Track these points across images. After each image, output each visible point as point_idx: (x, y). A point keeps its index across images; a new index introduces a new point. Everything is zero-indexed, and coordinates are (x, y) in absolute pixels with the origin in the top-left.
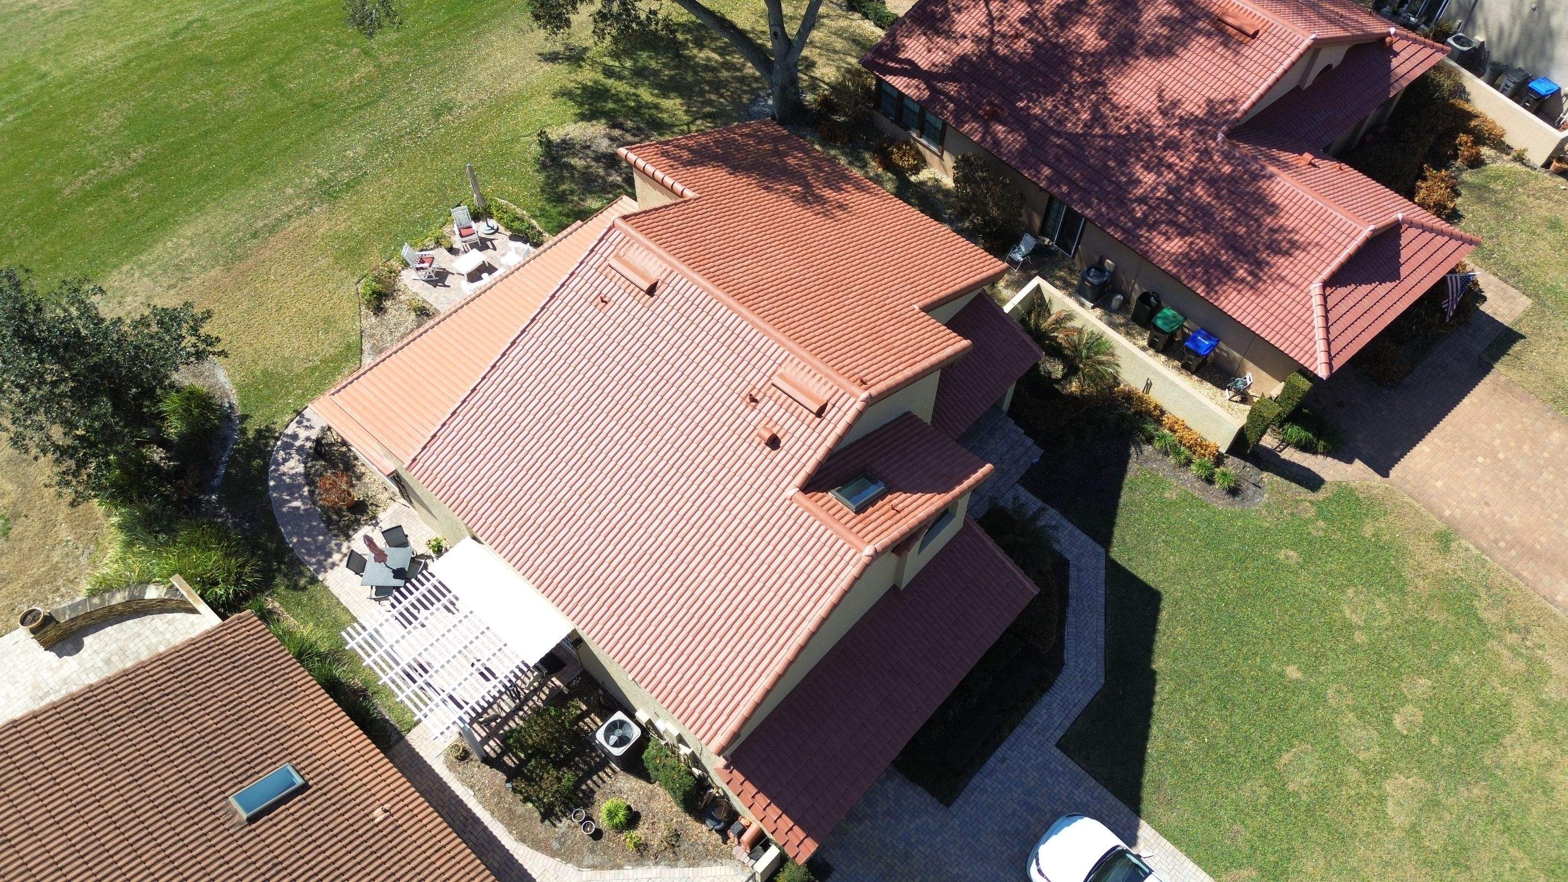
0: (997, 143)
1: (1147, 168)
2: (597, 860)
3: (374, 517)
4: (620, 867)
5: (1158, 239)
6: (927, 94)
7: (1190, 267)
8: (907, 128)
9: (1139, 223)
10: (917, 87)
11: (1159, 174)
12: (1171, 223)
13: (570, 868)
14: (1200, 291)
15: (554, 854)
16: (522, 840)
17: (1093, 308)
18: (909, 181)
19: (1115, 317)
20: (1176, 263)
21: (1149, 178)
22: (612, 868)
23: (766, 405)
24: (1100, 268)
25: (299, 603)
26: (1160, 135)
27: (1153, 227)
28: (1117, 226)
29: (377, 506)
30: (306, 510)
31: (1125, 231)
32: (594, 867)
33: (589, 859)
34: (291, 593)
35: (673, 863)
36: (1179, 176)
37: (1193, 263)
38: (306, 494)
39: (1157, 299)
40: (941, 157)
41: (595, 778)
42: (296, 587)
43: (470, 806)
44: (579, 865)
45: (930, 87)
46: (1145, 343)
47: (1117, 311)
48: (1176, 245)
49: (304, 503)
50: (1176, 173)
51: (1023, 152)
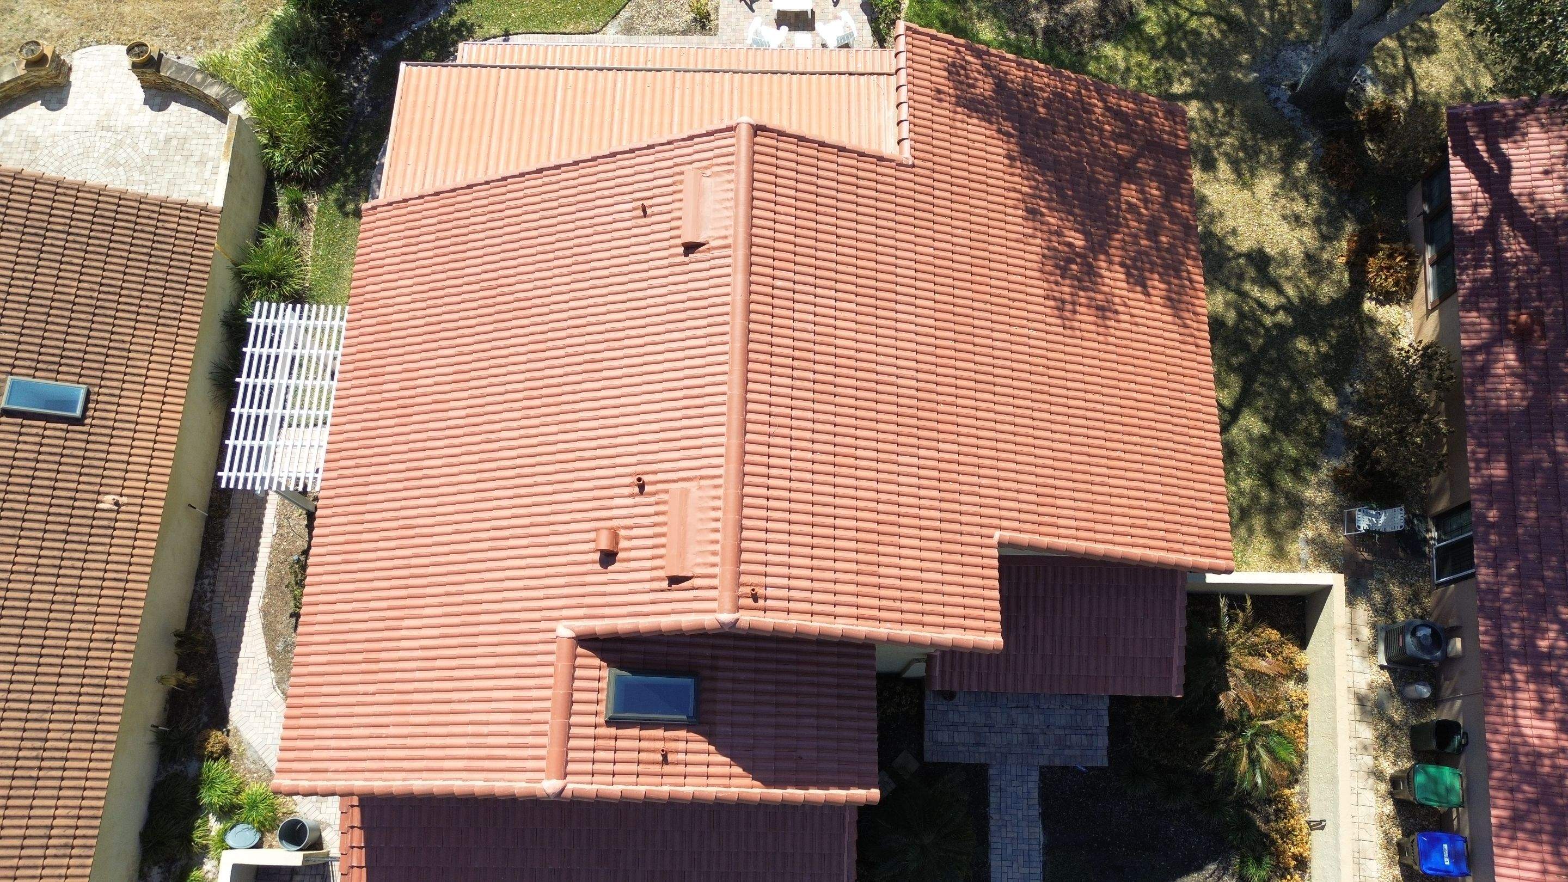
0: (1483, 372)
6: (1476, 226)
7: (1521, 773)
8: (1430, 240)
9: (1530, 654)
10: (1475, 205)
13: (270, 679)
14: (1497, 814)
16: (265, 612)
17: (1382, 667)
18: (1359, 303)
19: (1396, 703)
20: (1512, 751)
23: (644, 504)
24: (1440, 638)
25: (330, 224)
28: (1498, 627)
31: (1500, 643)
34: (333, 210)
37: (1531, 776)
39: (1462, 748)
40: (1429, 312)
42: (341, 206)
43: (262, 541)
45: (1491, 224)
46: (1389, 769)
47: (1405, 700)
51: (1500, 418)
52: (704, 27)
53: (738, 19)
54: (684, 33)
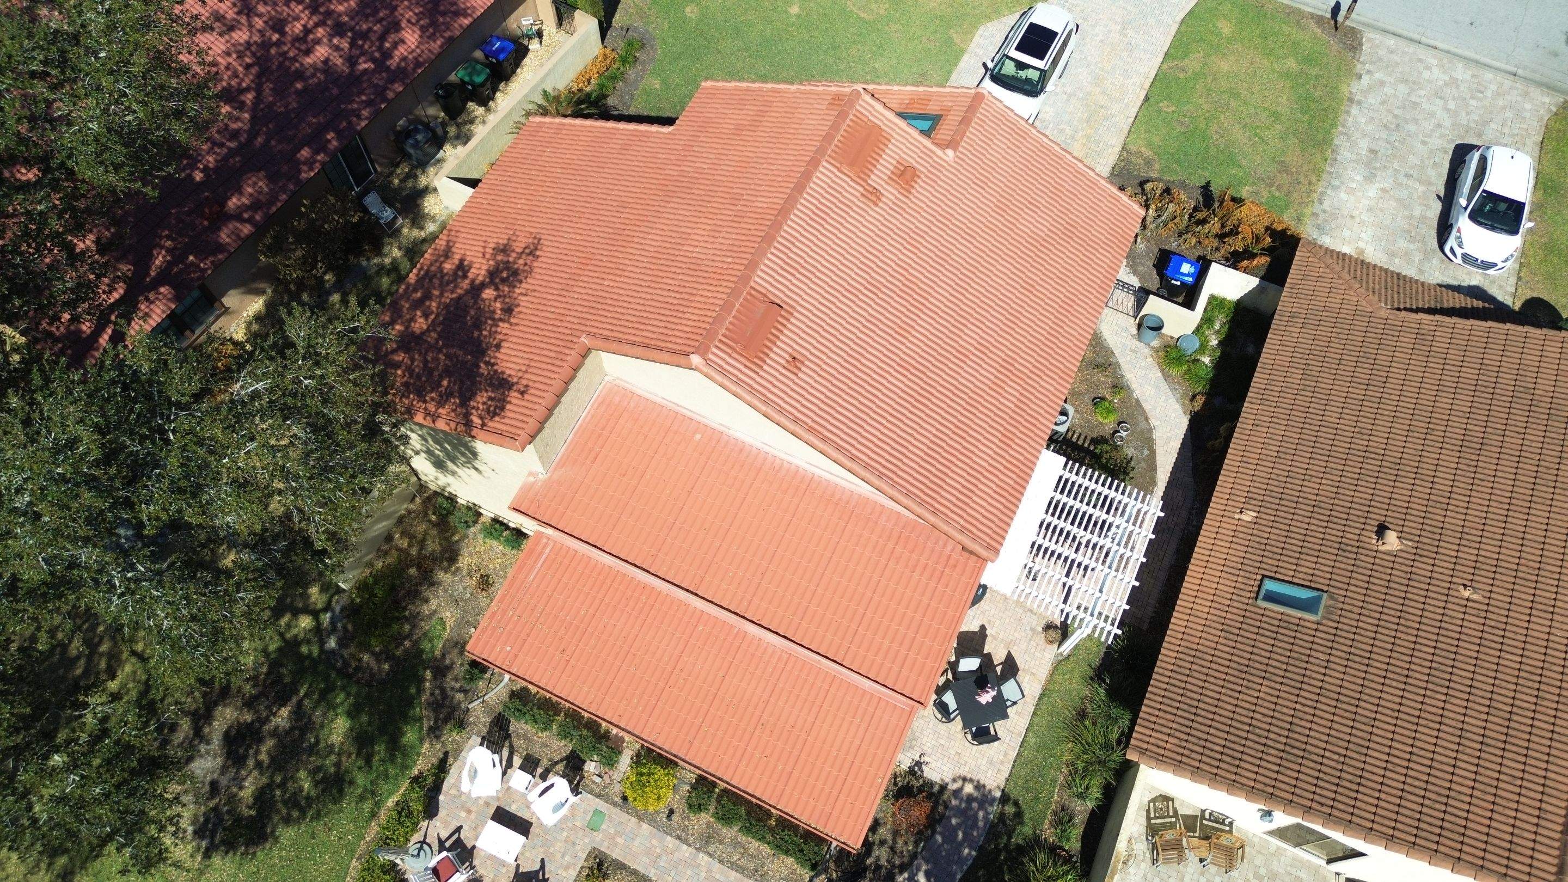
0: (256, 205)
1: (308, 52)
2: (1141, 418)
3: (911, 772)
4: (1137, 401)
5: (401, 50)
6: (166, 290)
7: (437, 26)
9: (382, 66)
11: (318, 42)
12: (382, 38)
13: (1156, 435)
14: (466, 22)
15: (1153, 452)
16: (1153, 482)
23: (874, 180)
32: (1147, 419)
33: (1143, 424)
36: (321, 24)
40: (226, 311)
44: (1150, 430)
46: (480, 111)
47: (447, 131)
52: (600, 865)
53: (563, 856)
54: (622, 866)
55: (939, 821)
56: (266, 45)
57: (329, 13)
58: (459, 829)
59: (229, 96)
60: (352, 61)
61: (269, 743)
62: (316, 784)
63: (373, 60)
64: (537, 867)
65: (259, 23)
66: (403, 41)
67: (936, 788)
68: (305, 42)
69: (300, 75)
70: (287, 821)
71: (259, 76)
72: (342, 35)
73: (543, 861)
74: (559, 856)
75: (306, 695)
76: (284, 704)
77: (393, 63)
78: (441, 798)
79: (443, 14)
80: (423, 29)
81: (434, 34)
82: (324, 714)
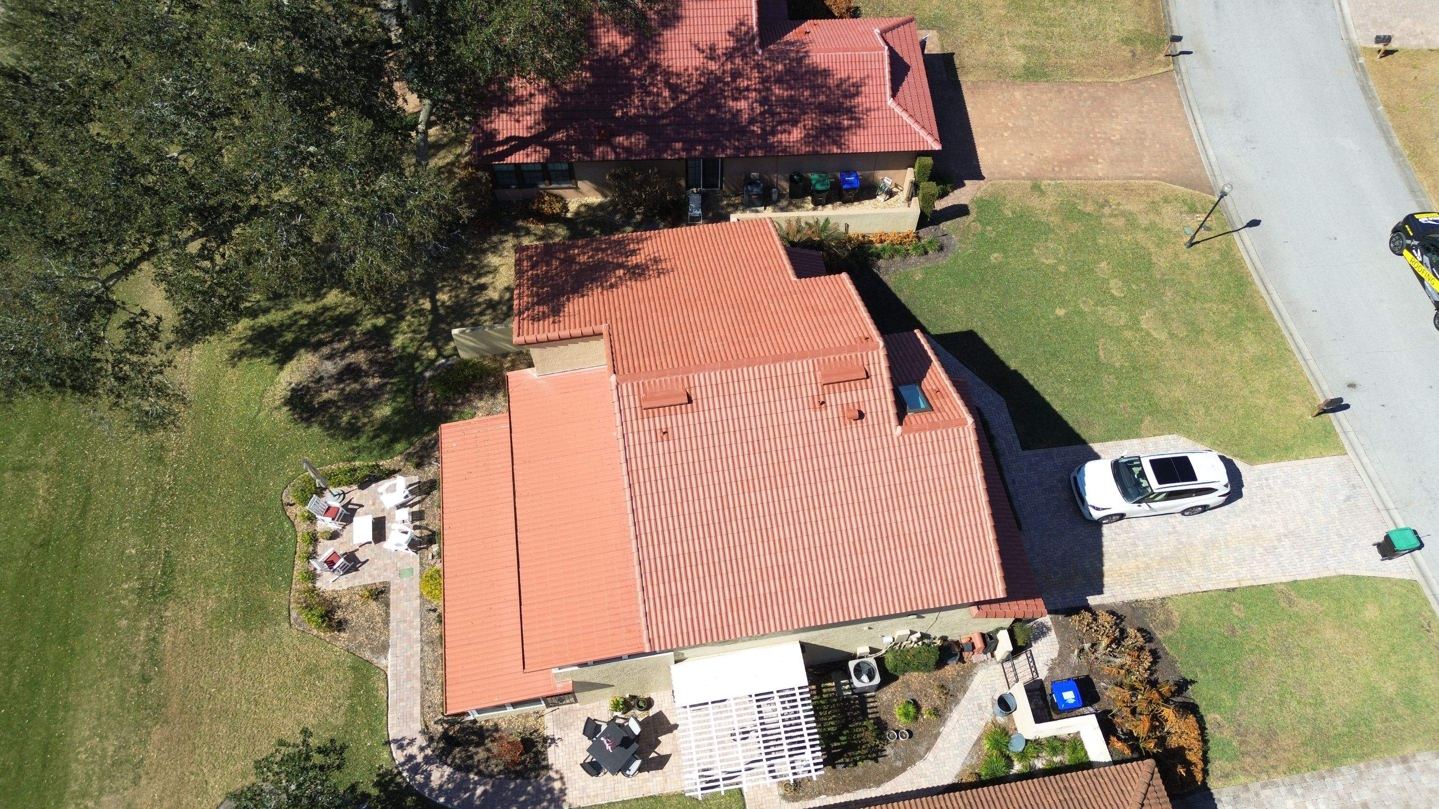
1: (735, 99)
2: (925, 744)
3: (545, 740)
4: (939, 733)
5: (784, 137)
10: (535, 151)
11: (746, 98)
12: (781, 123)
13: (920, 764)
14: (835, 150)
15: (903, 769)
16: (878, 783)
17: (765, 208)
18: (569, 219)
19: (780, 204)
20: (807, 144)
21: (743, 105)
22: (936, 739)
23: (831, 399)
24: (751, 181)
26: (723, 74)
27: (774, 133)
29: (536, 731)
30: (493, 787)
32: (928, 749)
33: (921, 750)
35: (957, 702)
36: (758, 91)
38: (476, 778)
39: (799, 174)
40: (577, 188)
41: (869, 711)
44: (921, 757)
46: (811, 205)
47: (778, 201)
48: (796, 134)
49: (485, 784)
50: (755, 90)
51: (650, 143)
52: (382, 592)
53: (375, 569)
54: (388, 605)
55: (523, 778)
56: (719, 79)
57: (768, 89)
58: (361, 506)
59: (675, 90)
60: (752, 121)
61: (357, 386)
62: (349, 423)
63: (763, 130)
64: (362, 560)
65: (729, 66)
66: (789, 133)
67: (544, 763)
68: (739, 94)
69: (719, 107)
70: (321, 424)
71: (700, 91)
72: (762, 104)
73: (367, 560)
74: (374, 567)
75: (392, 383)
76: (380, 377)
77: (771, 140)
78: (373, 485)
79: (828, 137)
80: (807, 136)
81: (810, 143)
82: (388, 399)
